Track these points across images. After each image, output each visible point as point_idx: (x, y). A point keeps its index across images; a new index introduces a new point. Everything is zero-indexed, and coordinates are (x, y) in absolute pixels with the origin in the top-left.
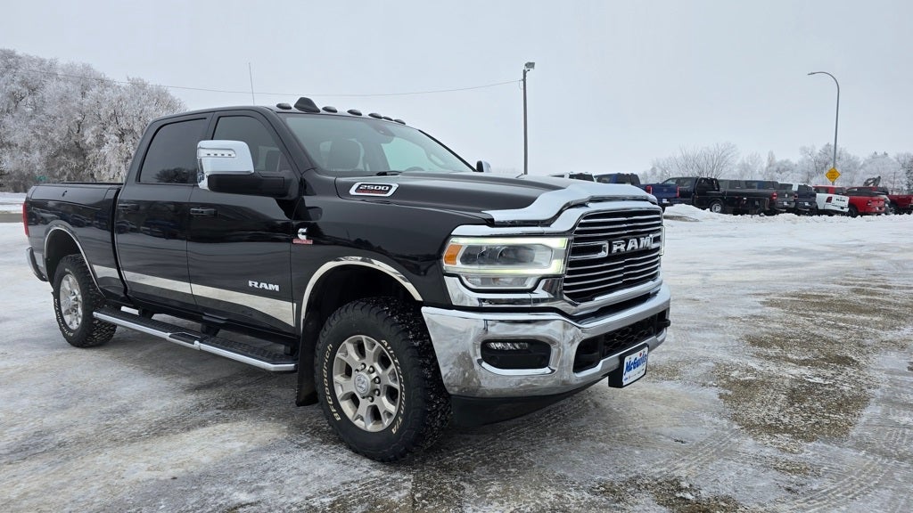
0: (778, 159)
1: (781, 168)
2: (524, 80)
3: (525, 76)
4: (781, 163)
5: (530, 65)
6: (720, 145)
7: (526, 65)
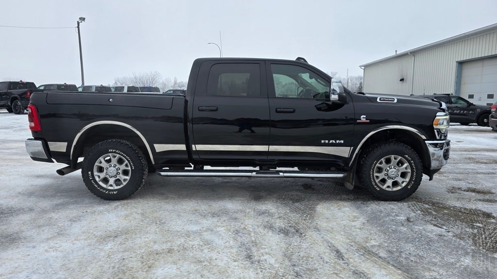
0: (178, 81)
1: (180, 85)
2: (78, 27)
3: (78, 25)
4: (180, 83)
5: (83, 19)
6: (152, 72)
7: (80, 18)
